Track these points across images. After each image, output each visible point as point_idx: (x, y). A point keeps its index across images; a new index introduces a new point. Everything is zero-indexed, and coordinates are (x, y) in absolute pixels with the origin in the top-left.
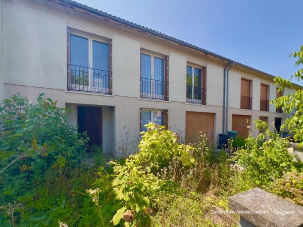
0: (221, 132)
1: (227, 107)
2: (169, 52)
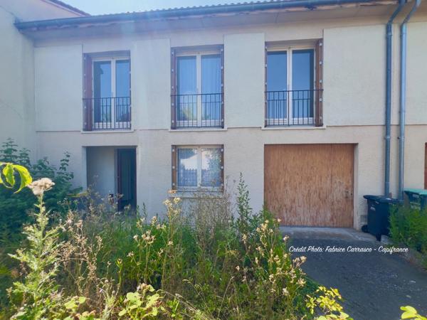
0: (377, 191)
1: (399, 125)
2: (223, 36)
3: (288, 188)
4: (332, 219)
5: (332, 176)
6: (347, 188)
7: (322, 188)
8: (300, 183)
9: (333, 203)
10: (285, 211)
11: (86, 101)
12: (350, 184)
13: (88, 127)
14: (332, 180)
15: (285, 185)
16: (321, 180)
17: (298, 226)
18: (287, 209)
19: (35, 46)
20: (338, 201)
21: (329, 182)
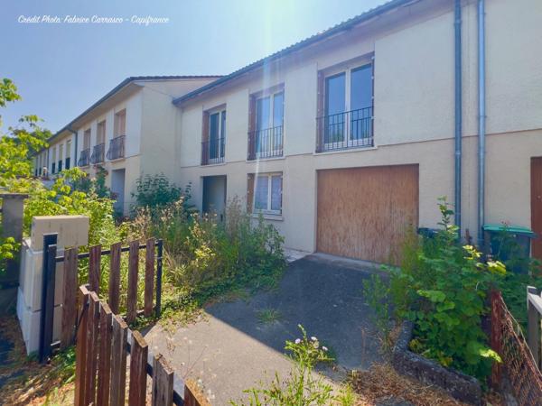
3: (342, 215)
4: (391, 255)
5: (391, 204)
6: (411, 220)
7: (378, 218)
8: (355, 210)
9: (392, 236)
10: (338, 239)
11: (204, 144)
12: (416, 214)
13: (205, 162)
14: (391, 208)
15: (339, 212)
16: (378, 208)
17: (352, 258)
18: (340, 238)
19: (183, 112)
20: (400, 235)
21: (387, 210)
